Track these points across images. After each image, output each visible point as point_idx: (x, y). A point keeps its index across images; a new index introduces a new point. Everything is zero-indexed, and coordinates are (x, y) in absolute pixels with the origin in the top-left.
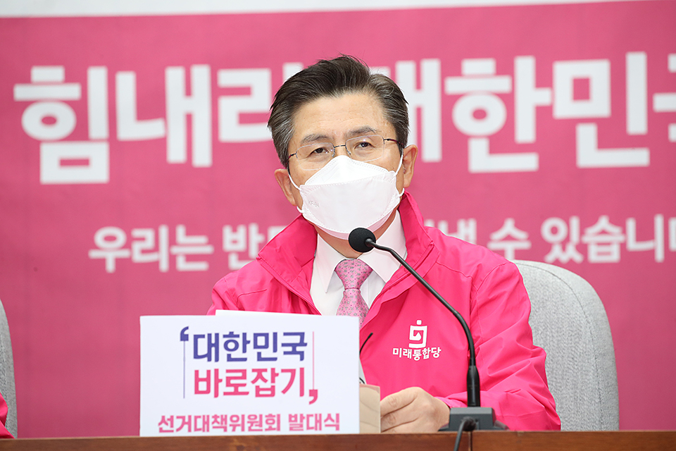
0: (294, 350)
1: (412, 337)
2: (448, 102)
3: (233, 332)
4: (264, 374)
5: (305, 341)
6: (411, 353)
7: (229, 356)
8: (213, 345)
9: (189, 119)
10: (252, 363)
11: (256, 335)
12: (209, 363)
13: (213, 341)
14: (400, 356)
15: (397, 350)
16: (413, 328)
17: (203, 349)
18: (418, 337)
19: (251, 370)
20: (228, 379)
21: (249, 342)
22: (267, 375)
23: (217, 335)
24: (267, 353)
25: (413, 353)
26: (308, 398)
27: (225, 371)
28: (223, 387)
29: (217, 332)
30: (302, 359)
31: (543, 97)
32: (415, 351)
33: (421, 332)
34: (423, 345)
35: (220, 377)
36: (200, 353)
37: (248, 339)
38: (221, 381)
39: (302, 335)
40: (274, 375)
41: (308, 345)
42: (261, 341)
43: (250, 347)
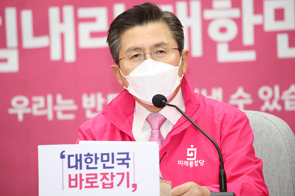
0: (123, 162)
1: (188, 155)
2: (205, 24)
3: (89, 153)
4: (107, 176)
5: (129, 157)
6: (188, 163)
7: (87, 166)
8: (79, 160)
9: (62, 36)
10: (100, 170)
11: (102, 155)
12: (77, 170)
13: (79, 158)
14: (182, 165)
15: (180, 161)
16: (189, 150)
17: (73, 163)
18: (192, 154)
19: (100, 174)
20: (87, 179)
21: (98, 158)
22: (109, 176)
23: (81, 155)
24: (108, 164)
25: (189, 163)
26: (132, 189)
27: (85, 175)
28: (84, 184)
29: (81, 153)
30: (128, 167)
31: (258, 19)
32: (190, 162)
33: (193, 152)
34: (195, 158)
35: (83, 178)
36: (71, 165)
37: (98, 157)
38: (83, 180)
39: (128, 154)
40: (113, 176)
41: (131, 159)
42: (105, 158)
43: (99, 161)
